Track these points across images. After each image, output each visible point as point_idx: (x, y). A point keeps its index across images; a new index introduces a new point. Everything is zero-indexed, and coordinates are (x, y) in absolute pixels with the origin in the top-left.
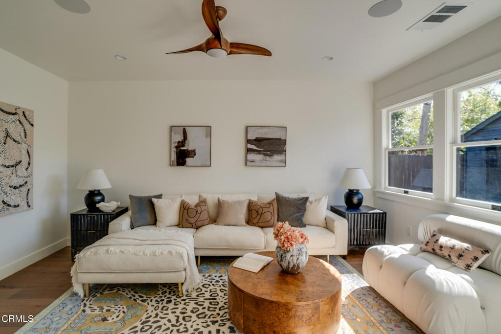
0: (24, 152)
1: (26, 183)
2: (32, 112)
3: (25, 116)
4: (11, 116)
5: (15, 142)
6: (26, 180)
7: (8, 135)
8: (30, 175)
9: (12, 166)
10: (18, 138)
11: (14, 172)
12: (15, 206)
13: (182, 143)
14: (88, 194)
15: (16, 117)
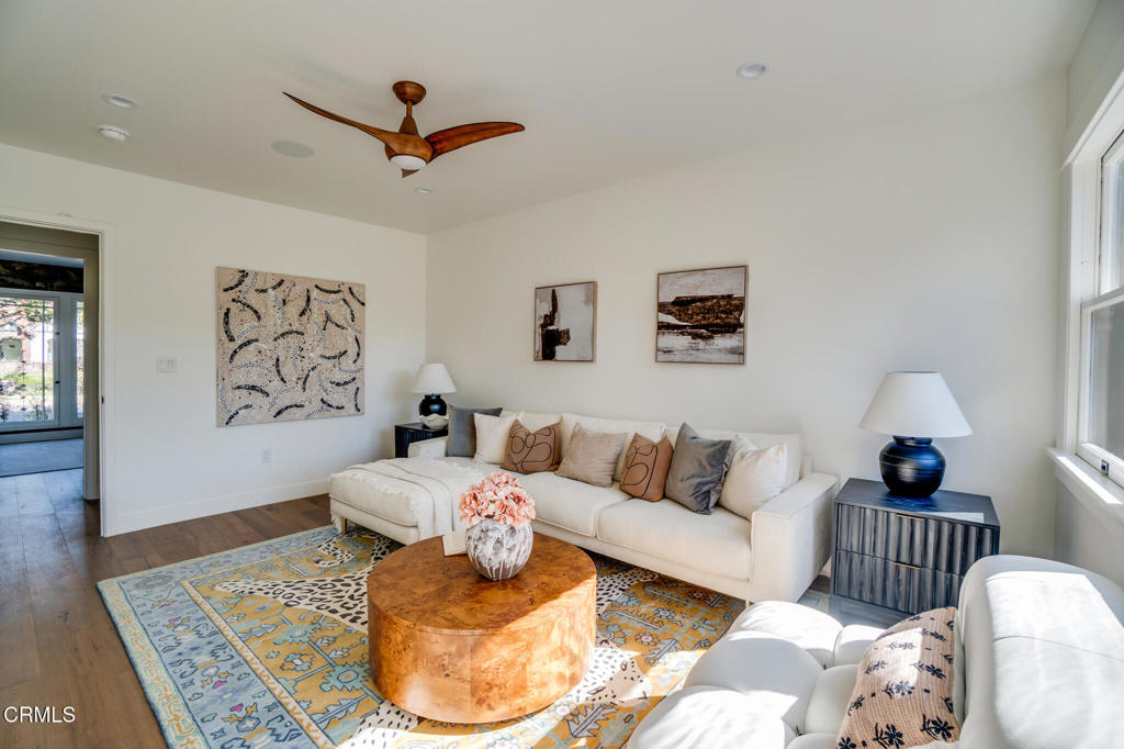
0: (351, 340)
1: (354, 379)
2: (364, 286)
3: (352, 294)
4: (333, 295)
5: (338, 326)
6: (354, 375)
7: (328, 319)
8: (361, 370)
9: (334, 357)
10: (342, 322)
11: (337, 364)
12: (338, 408)
13: (550, 319)
14: (424, 401)
15: (340, 296)
